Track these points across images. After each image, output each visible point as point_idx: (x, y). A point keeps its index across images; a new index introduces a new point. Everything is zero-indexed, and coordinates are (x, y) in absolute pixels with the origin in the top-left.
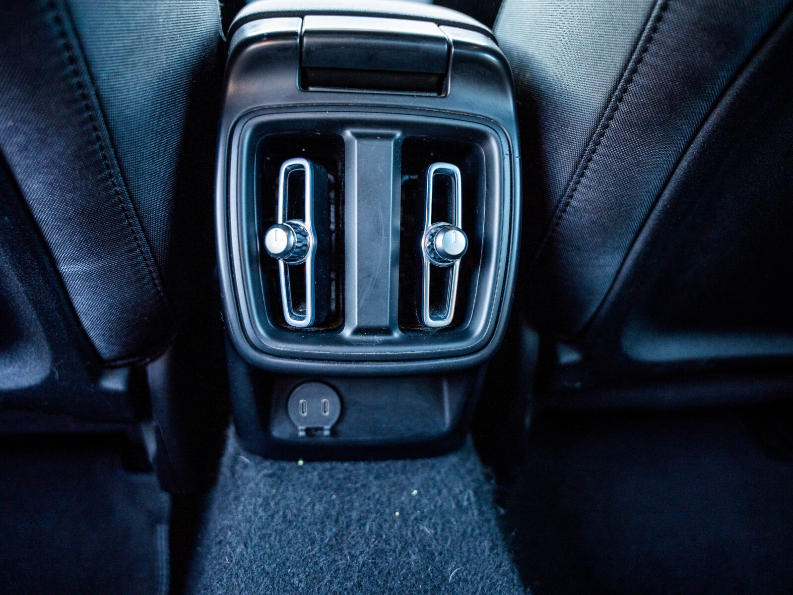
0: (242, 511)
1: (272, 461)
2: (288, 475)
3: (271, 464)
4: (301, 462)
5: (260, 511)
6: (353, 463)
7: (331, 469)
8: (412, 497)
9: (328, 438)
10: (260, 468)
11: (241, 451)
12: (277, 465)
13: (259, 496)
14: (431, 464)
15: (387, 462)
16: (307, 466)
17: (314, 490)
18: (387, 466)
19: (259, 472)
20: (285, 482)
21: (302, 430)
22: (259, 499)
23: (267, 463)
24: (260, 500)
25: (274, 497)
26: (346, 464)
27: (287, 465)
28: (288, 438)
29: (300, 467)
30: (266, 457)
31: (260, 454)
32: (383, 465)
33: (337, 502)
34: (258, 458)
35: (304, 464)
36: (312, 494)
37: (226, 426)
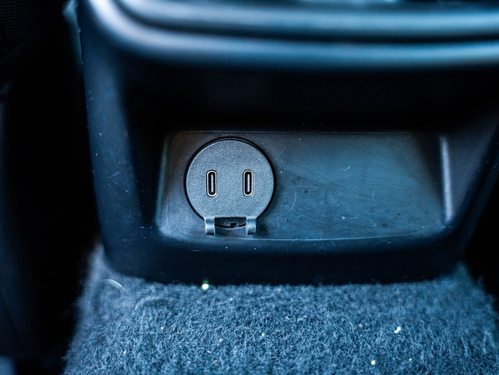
0: (108, 358)
1: (159, 285)
2: (185, 304)
3: (157, 289)
4: (205, 286)
5: (138, 357)
6: (288, 287)
7: (255, 295)
8: (394, 337)
9: (251, 238)
10: (139, 294)
11: (111, 274)
12: (166, 290)
13: (137, 336)
14: (415, 292)
15: (345, 287)
16: (215, 291)
17: (229, 326)
18: (345, 292)
19: (138, 300)
20: (180, 314)
21: (209, 221)
22: (136, 340)
23: (152, 288)
24: (139, 342)
25: (162, 336)
26: (279, 289)
27: (183, 290)
28: (185, 238)
29: (205, 293)
30: (149, 279)
31: (139, 276)
32: (338, 290)
33: (269, 344)
34: (138, 281)
35: (210, 288)
36: (226, 330)
37: (90, 248)
